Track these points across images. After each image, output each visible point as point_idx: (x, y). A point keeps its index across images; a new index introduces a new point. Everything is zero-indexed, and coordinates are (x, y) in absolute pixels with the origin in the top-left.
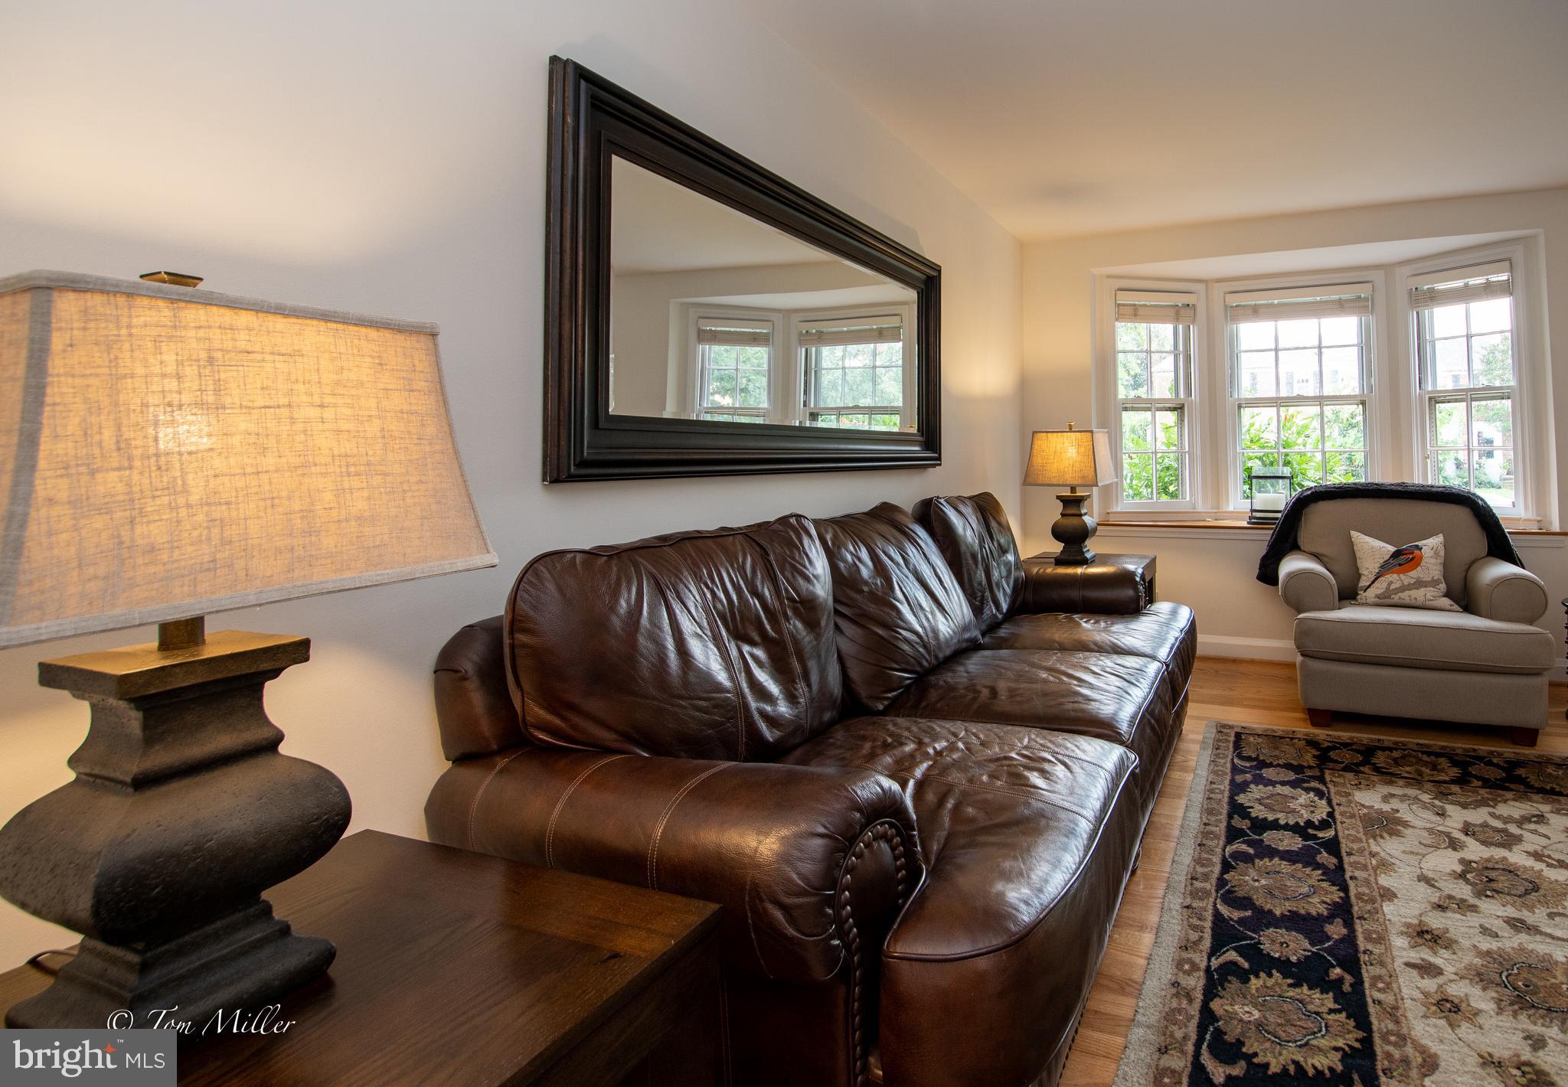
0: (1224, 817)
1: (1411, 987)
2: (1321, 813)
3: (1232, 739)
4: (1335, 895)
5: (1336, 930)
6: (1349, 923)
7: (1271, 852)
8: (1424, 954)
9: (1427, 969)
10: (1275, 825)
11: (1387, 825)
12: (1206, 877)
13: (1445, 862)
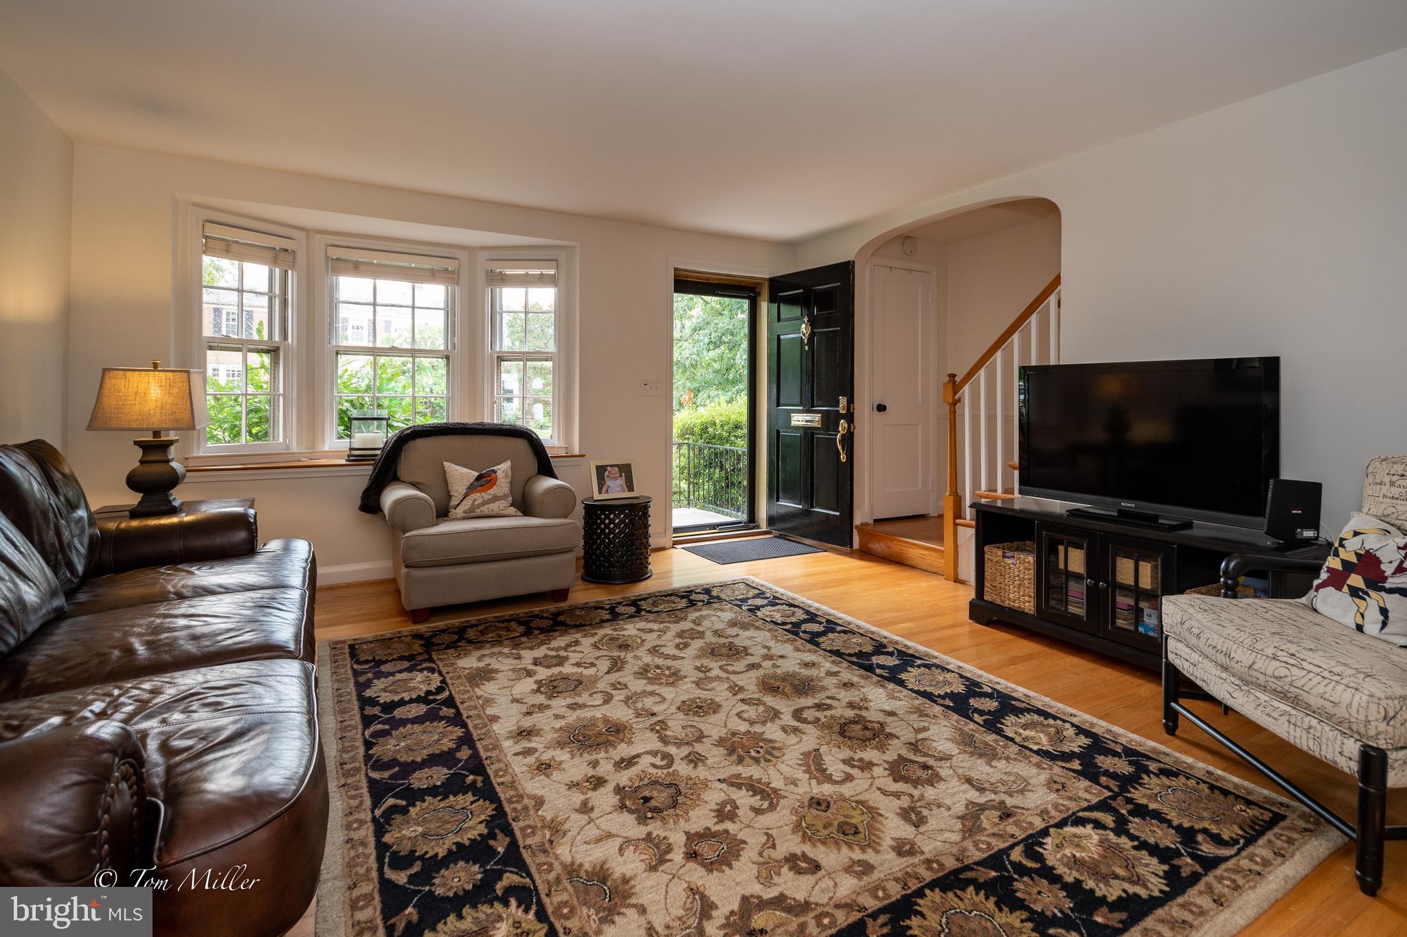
0: (356, 711)
1: (519, 767)
2: (436, 680)
3: (347, 651)
4: (458, 732)
5: (464, 754)
6: (472, 745)
7: (403, 722)
8: (526, 744)
9: (528, 752)
10: (402, 703)
11: (486, 674)
12: (353, 759)
13: (528, 684)
